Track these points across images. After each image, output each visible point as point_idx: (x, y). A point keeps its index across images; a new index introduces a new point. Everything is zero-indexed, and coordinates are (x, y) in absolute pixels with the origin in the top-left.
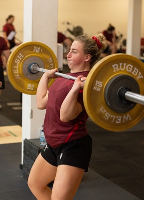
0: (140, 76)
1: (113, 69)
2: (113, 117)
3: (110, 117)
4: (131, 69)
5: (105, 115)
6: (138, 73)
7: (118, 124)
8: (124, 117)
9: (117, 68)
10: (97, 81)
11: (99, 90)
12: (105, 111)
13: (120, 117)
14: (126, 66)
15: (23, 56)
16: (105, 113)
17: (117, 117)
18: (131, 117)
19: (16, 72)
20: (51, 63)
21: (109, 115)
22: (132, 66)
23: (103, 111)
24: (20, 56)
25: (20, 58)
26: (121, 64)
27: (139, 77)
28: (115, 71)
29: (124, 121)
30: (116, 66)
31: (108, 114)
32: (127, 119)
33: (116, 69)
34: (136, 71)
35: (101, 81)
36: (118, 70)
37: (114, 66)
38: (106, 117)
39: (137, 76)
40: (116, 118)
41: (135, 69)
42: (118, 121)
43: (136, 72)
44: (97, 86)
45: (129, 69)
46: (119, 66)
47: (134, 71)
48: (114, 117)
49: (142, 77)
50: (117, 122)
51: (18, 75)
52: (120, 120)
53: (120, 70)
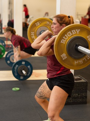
0: (78, 31)
2: (84, 59)
4: (71, 34)
5: (80, 63)
9: (64, 41)
10: (61, 56)
11: (66, 57)
12: (78, 61)
14: (67, 35)
15: (34, 33)
20: (49, 24)
21: (82, 60)
22: (70, 32)
24: (32, 34)
25: (33, 34)
26: (64, 37)
27: (78, 32)
28: (64, 43)
30: (63, 41)
31: (80, 60)
34: (74, 31)
36: (65, 41)
37: (62, 42)
38: (82, 62)
39: (77, 32)
41: (72, 31)
42: (89, 57)
43: (75, 32)
46: (64, 39)
47: (73, 32)
48: (85, 58)
49: (79, 30)
50: (88, 59)
53: (66, 40)
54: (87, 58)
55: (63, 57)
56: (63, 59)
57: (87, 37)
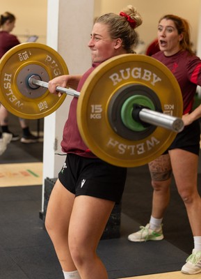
0: (156, 78)
1: (113, 83)
2: (131, 148)
3: (126, 150)
4: (140, 74)
5: (118, 149)
6: (152, 76)
7: (142, 154)
8: (148, 142)
9: (117, 79)
10: (93, 106)
11: (100, 117)
12: (117, 143)
13: (142, 144)
14: (130, 71)
16: (117, 145)
17: (137, 147)
18: (158, 140)
19: (14, 100)
21: (125, 147)
22: (140, 70)
23: (114, 143)
24: (6, 77)
26: (122, 71)
27: (155, 81)
28: (115, 84)
29: (149, 149)
30: (115, 77)
31: (123, 145)
32: (152, 144)
33: (116, 81)
34: (148, 74)
35: (99, 104)
36: (120, 80)
37: (111, 77)
38: (121, 151)
39: (152, 80)
40: (135, 148)
41: (146, 71)
42: (141, 151)
43: (149, 76)
44: (94, 113)
45: (136, 75)
46: (120, 74)
47: (145, 75)
48: (133, 147)
49: (159, 79)
50: (139, 153)
51: (19, 102)
52: (142, 148)
53: (123, 80)
54: (138, 149)
55: (95, 110)
56: (92, 116)
57: (165, 106)
